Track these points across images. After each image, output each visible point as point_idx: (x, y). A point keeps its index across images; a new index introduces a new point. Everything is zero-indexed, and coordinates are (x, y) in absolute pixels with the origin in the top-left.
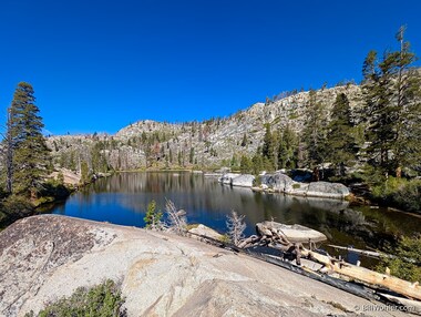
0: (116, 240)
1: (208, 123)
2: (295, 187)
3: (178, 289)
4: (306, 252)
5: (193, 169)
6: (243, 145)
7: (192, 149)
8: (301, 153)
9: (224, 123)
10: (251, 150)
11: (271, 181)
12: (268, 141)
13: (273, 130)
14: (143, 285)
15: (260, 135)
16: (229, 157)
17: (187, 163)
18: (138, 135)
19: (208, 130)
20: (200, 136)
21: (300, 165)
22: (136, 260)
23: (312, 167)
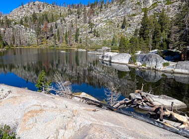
0: (10, 95)
1: (92, 6)
2: (165, 65)
3: (62, 131)
4: (168, 113)
5: (78, 48)
6: (123, 27)
7: (78, 30)
8: (173, 36)
9: (106, 7)
10: (129, 32)
11: (145, 59)
12: (145, 24)
13: (150, 14)
14: (34, 129)
15: (138, 18)
16: (109, 37)
17: (73, 42)
18: (29, 15)
19: (92, 12)
20: (85, 18)
21: (171, 46)
22: (28, 110)
23: (182, 48)
